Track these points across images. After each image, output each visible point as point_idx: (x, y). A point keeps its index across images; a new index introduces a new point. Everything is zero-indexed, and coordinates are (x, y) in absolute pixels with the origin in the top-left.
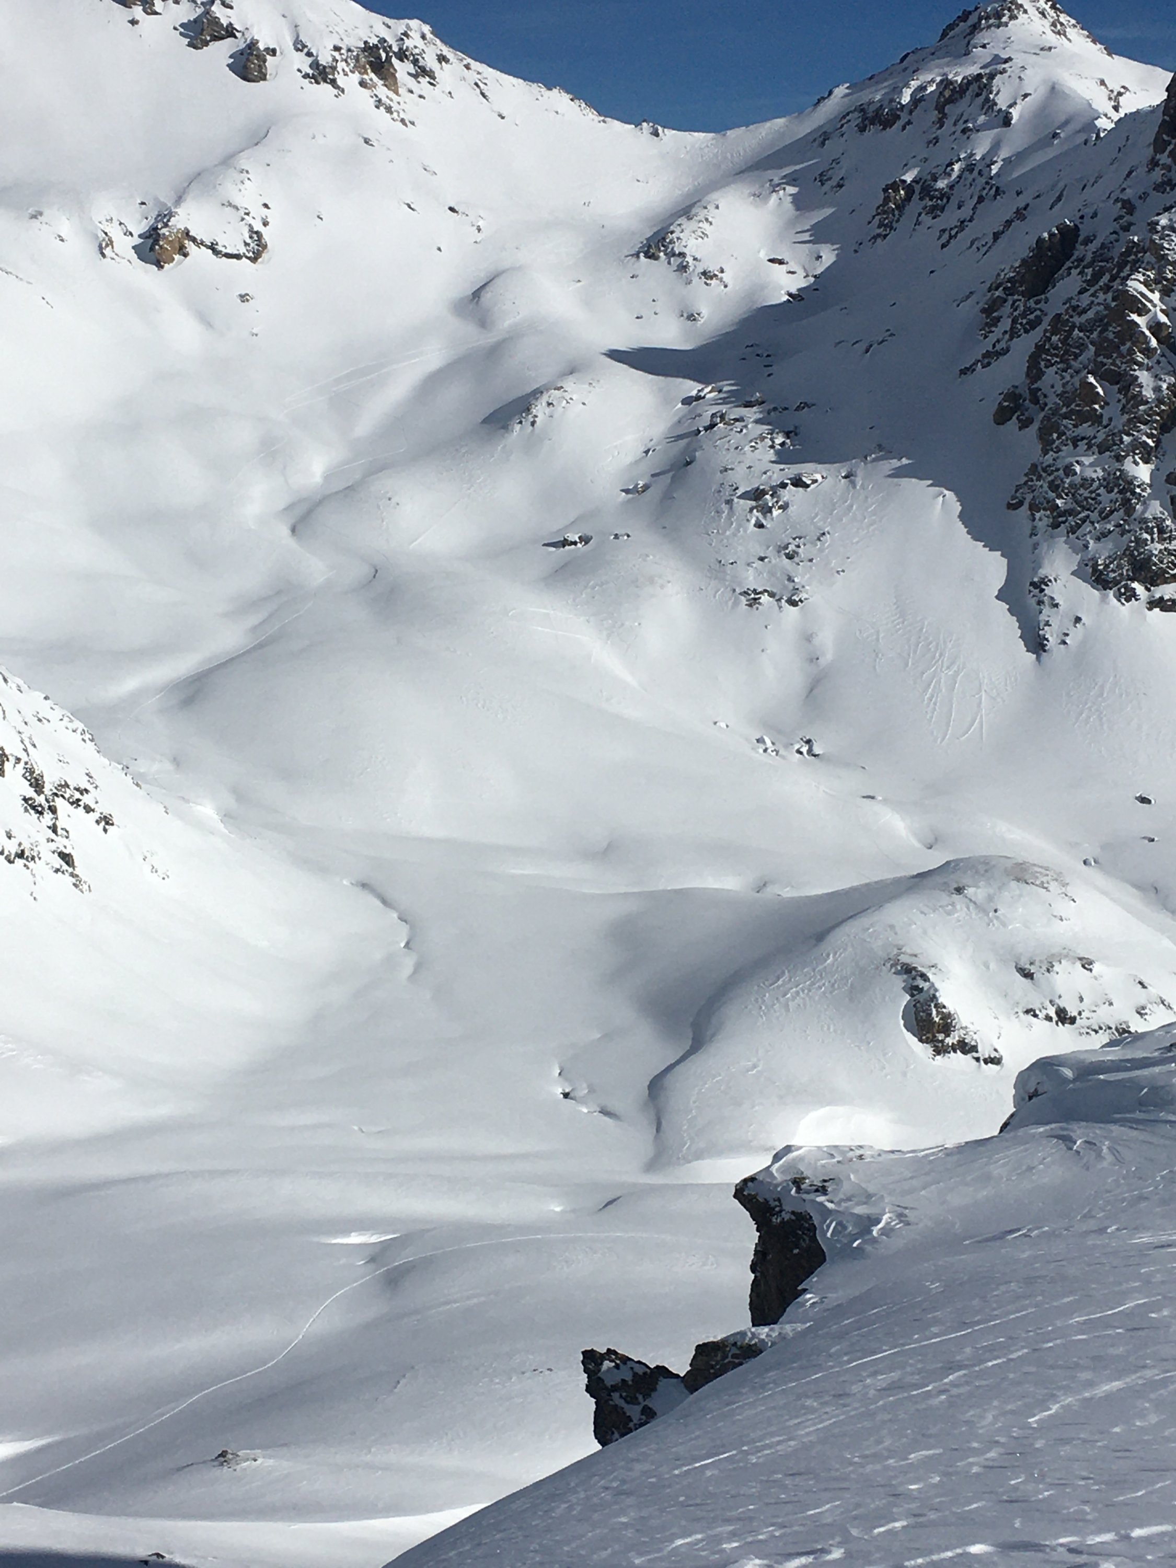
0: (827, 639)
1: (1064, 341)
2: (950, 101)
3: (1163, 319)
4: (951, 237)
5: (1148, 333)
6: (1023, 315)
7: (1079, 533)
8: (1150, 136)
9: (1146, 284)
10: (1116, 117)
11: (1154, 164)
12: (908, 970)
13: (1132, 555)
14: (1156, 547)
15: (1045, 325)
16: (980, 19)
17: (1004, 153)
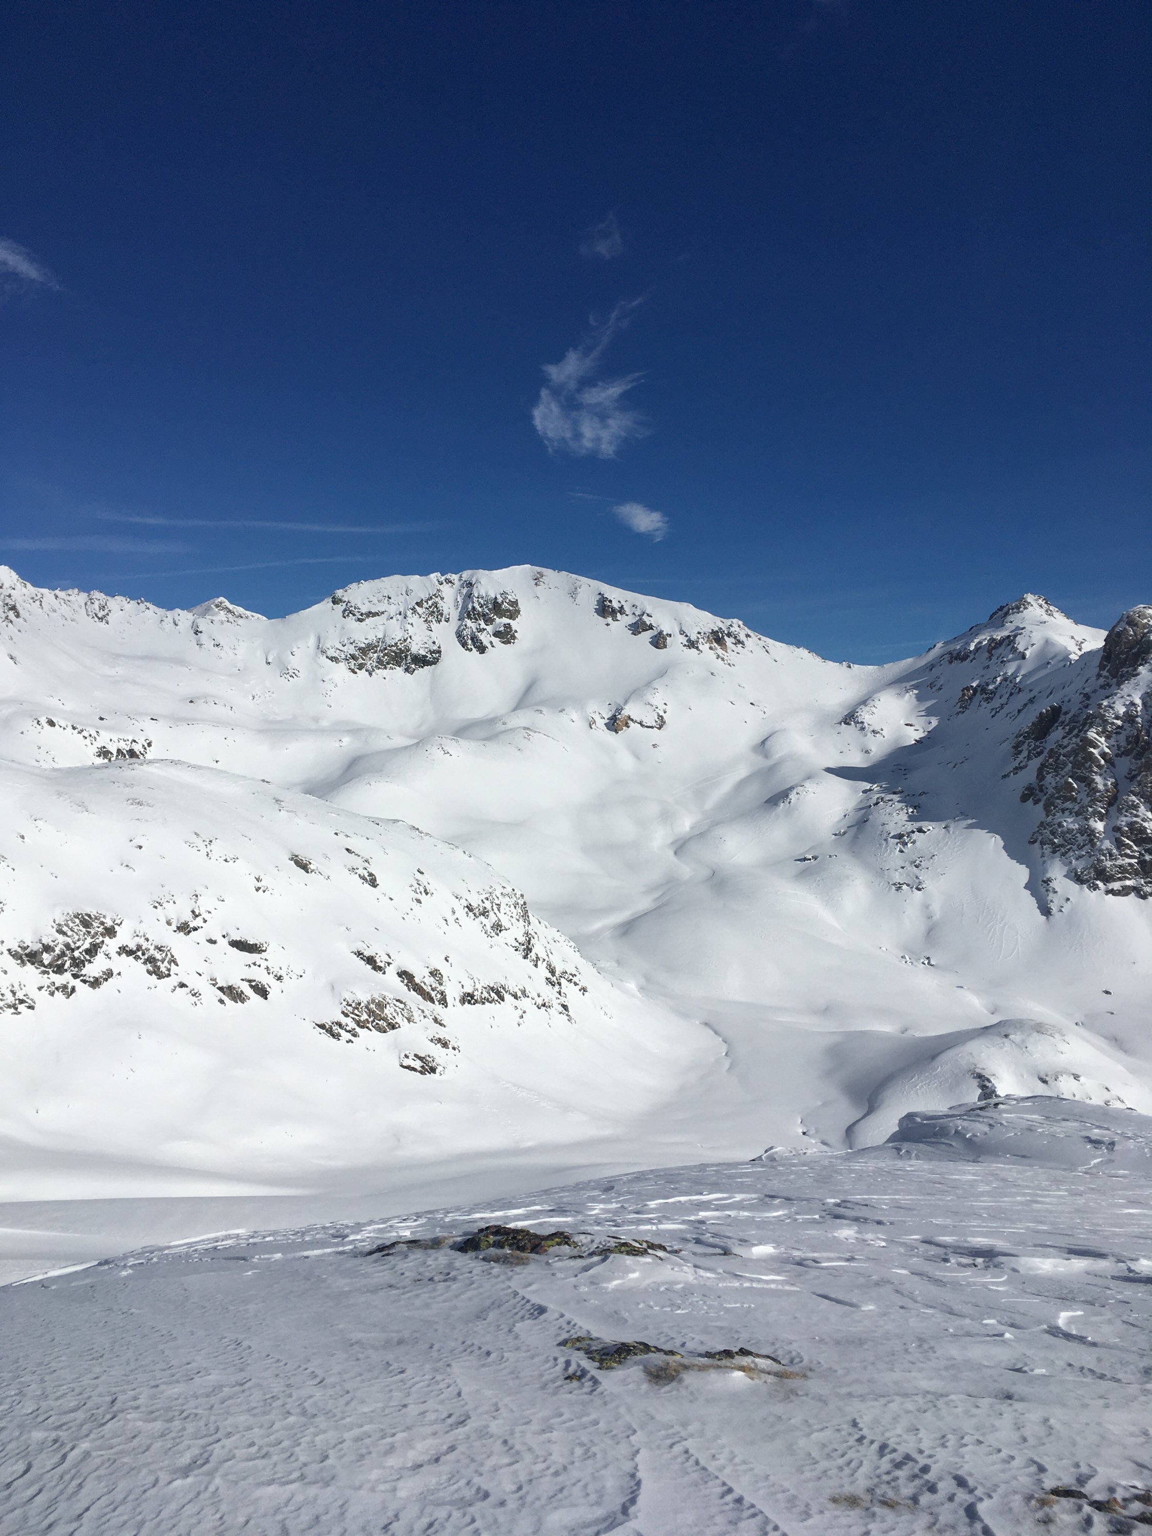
0: (936, 908)
1: (1056, 762)
2: (994, 648)
3: (1107, 750)
4: (996, 712)
5: (1099, 757)
6: (1034, 749)
7: (1067, 856)
8: (1097, 661)
9: (1097, 734)
10: (1080, 653)
11: (1099, 676)
12: (980, 1077)
13: (1096, 868)
14: (1108, 864)
15: (1045, 753)
16: (1009, 610)
17: (1023, 672)
